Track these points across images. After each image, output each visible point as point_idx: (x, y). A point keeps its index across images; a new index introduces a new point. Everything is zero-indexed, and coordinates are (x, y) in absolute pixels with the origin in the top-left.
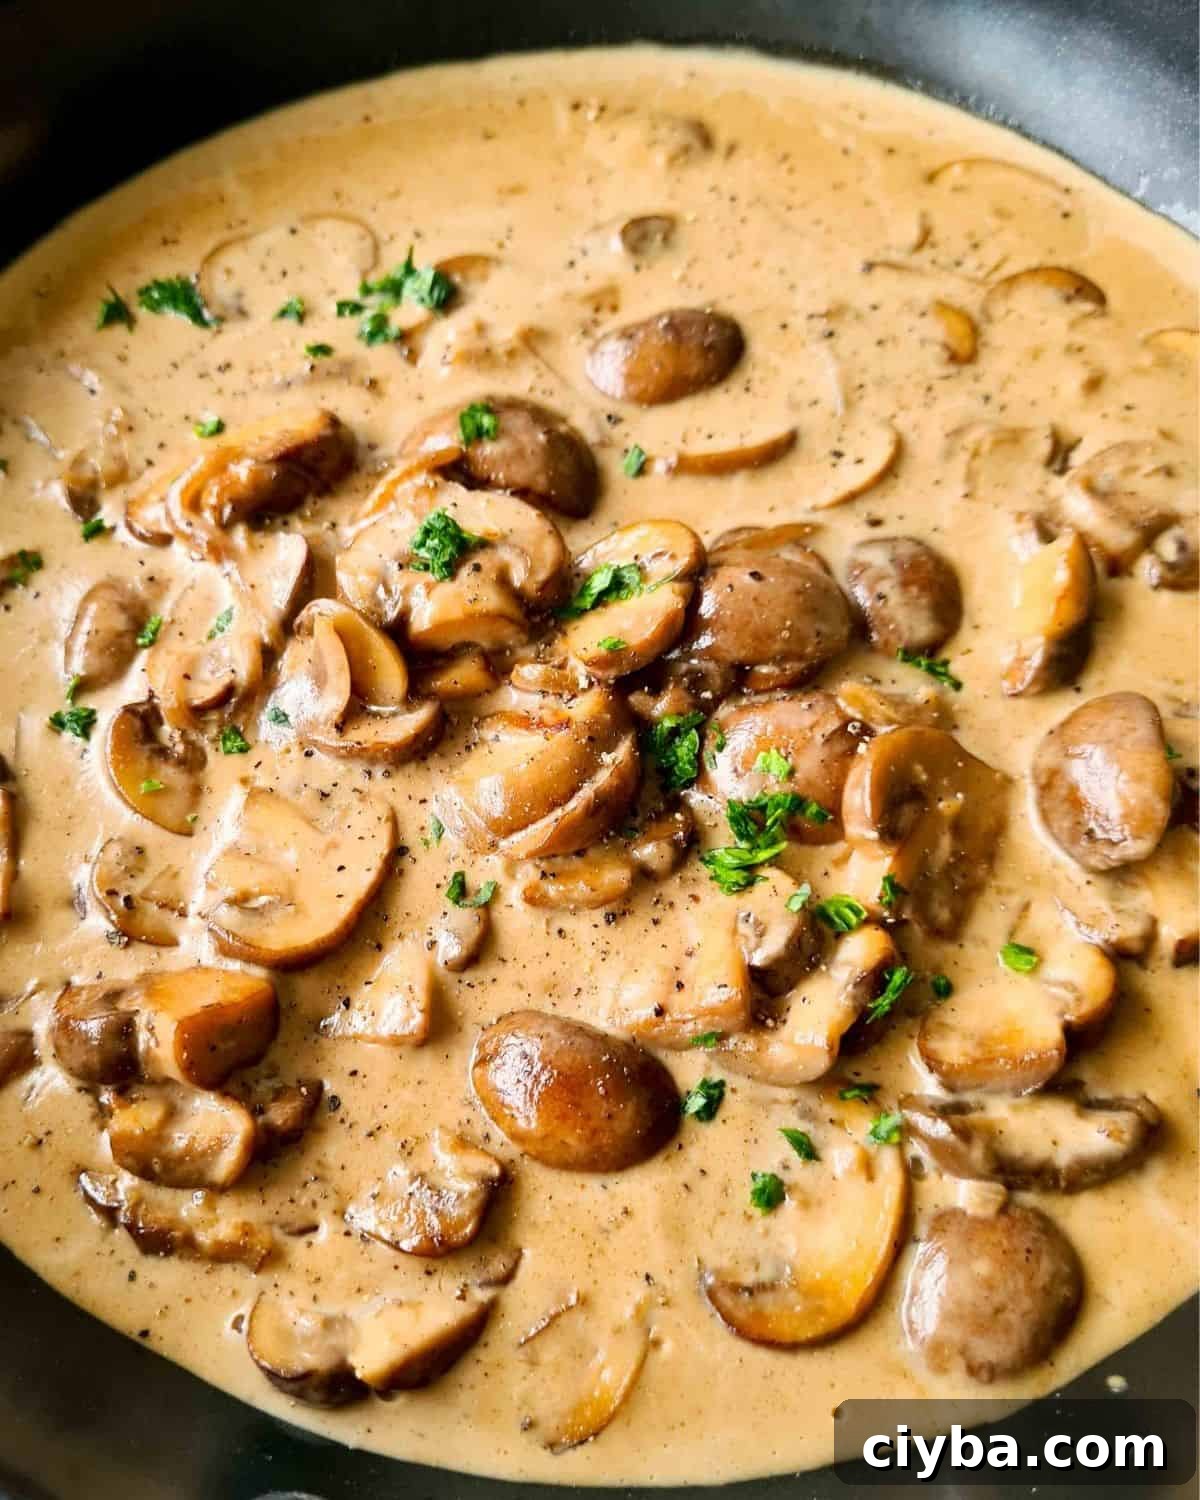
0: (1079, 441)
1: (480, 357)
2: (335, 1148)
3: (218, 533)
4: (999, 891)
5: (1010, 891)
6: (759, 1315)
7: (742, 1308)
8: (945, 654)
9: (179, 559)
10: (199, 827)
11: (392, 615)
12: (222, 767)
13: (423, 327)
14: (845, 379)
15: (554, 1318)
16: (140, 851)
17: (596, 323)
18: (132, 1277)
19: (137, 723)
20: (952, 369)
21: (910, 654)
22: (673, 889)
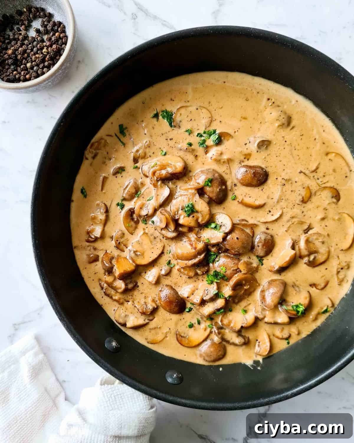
0: (313, 228)
1: (218, 161)
2: (136, 293)
3: (156, 182)
4: (247, 300)
5: (249, 301)
6: (181, 340)
7: (180, 338)
8: (264, 258)
9: (148, 181)
10: (134, 234)
11: (177, 218)
12: (141, 225)
13: (211, 146)
14: (280, 196)
15: (155, 328)
16: (124, 234)
17: (243, 162)
18: (102, 297)
19: (130, 213)
20: (301, 203)
21: (258, 257)
22: (200, 278)
